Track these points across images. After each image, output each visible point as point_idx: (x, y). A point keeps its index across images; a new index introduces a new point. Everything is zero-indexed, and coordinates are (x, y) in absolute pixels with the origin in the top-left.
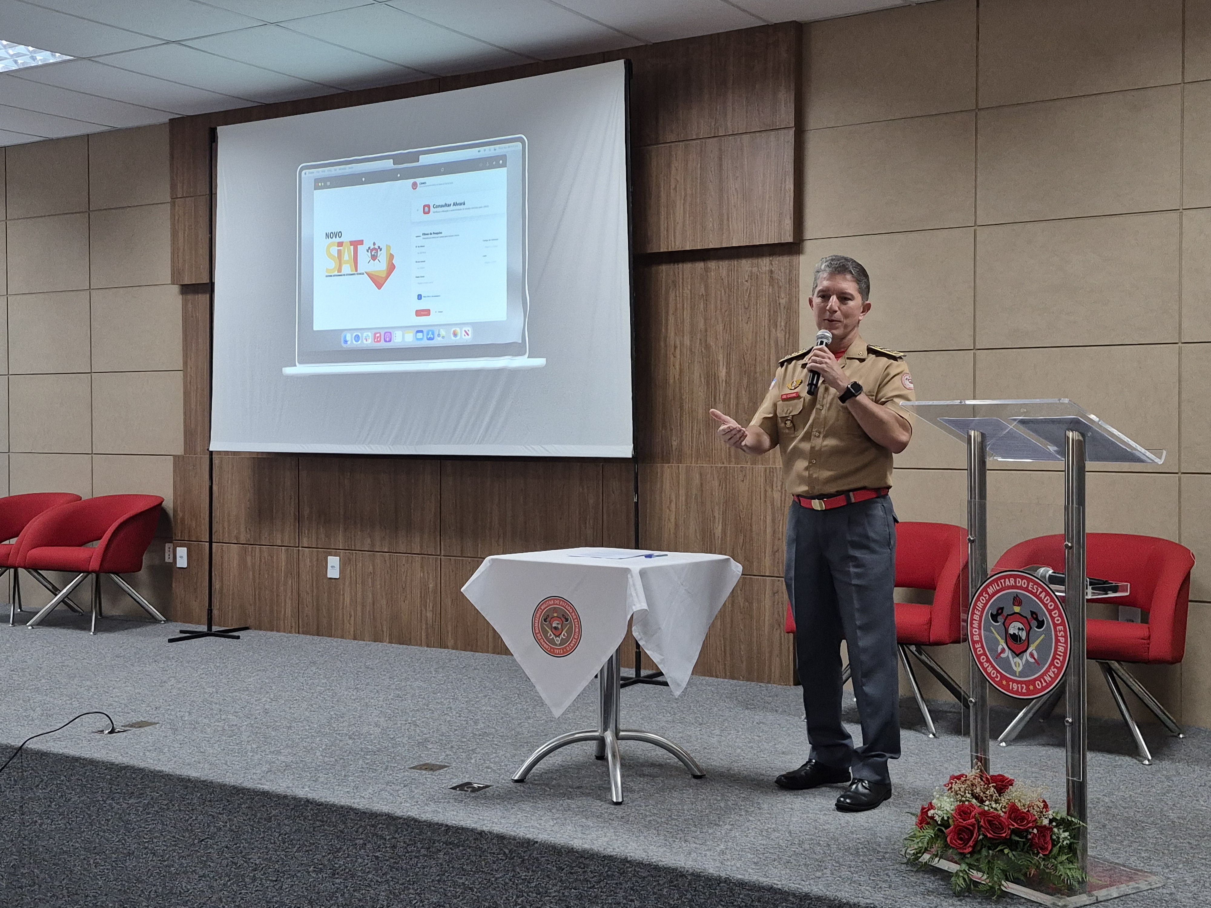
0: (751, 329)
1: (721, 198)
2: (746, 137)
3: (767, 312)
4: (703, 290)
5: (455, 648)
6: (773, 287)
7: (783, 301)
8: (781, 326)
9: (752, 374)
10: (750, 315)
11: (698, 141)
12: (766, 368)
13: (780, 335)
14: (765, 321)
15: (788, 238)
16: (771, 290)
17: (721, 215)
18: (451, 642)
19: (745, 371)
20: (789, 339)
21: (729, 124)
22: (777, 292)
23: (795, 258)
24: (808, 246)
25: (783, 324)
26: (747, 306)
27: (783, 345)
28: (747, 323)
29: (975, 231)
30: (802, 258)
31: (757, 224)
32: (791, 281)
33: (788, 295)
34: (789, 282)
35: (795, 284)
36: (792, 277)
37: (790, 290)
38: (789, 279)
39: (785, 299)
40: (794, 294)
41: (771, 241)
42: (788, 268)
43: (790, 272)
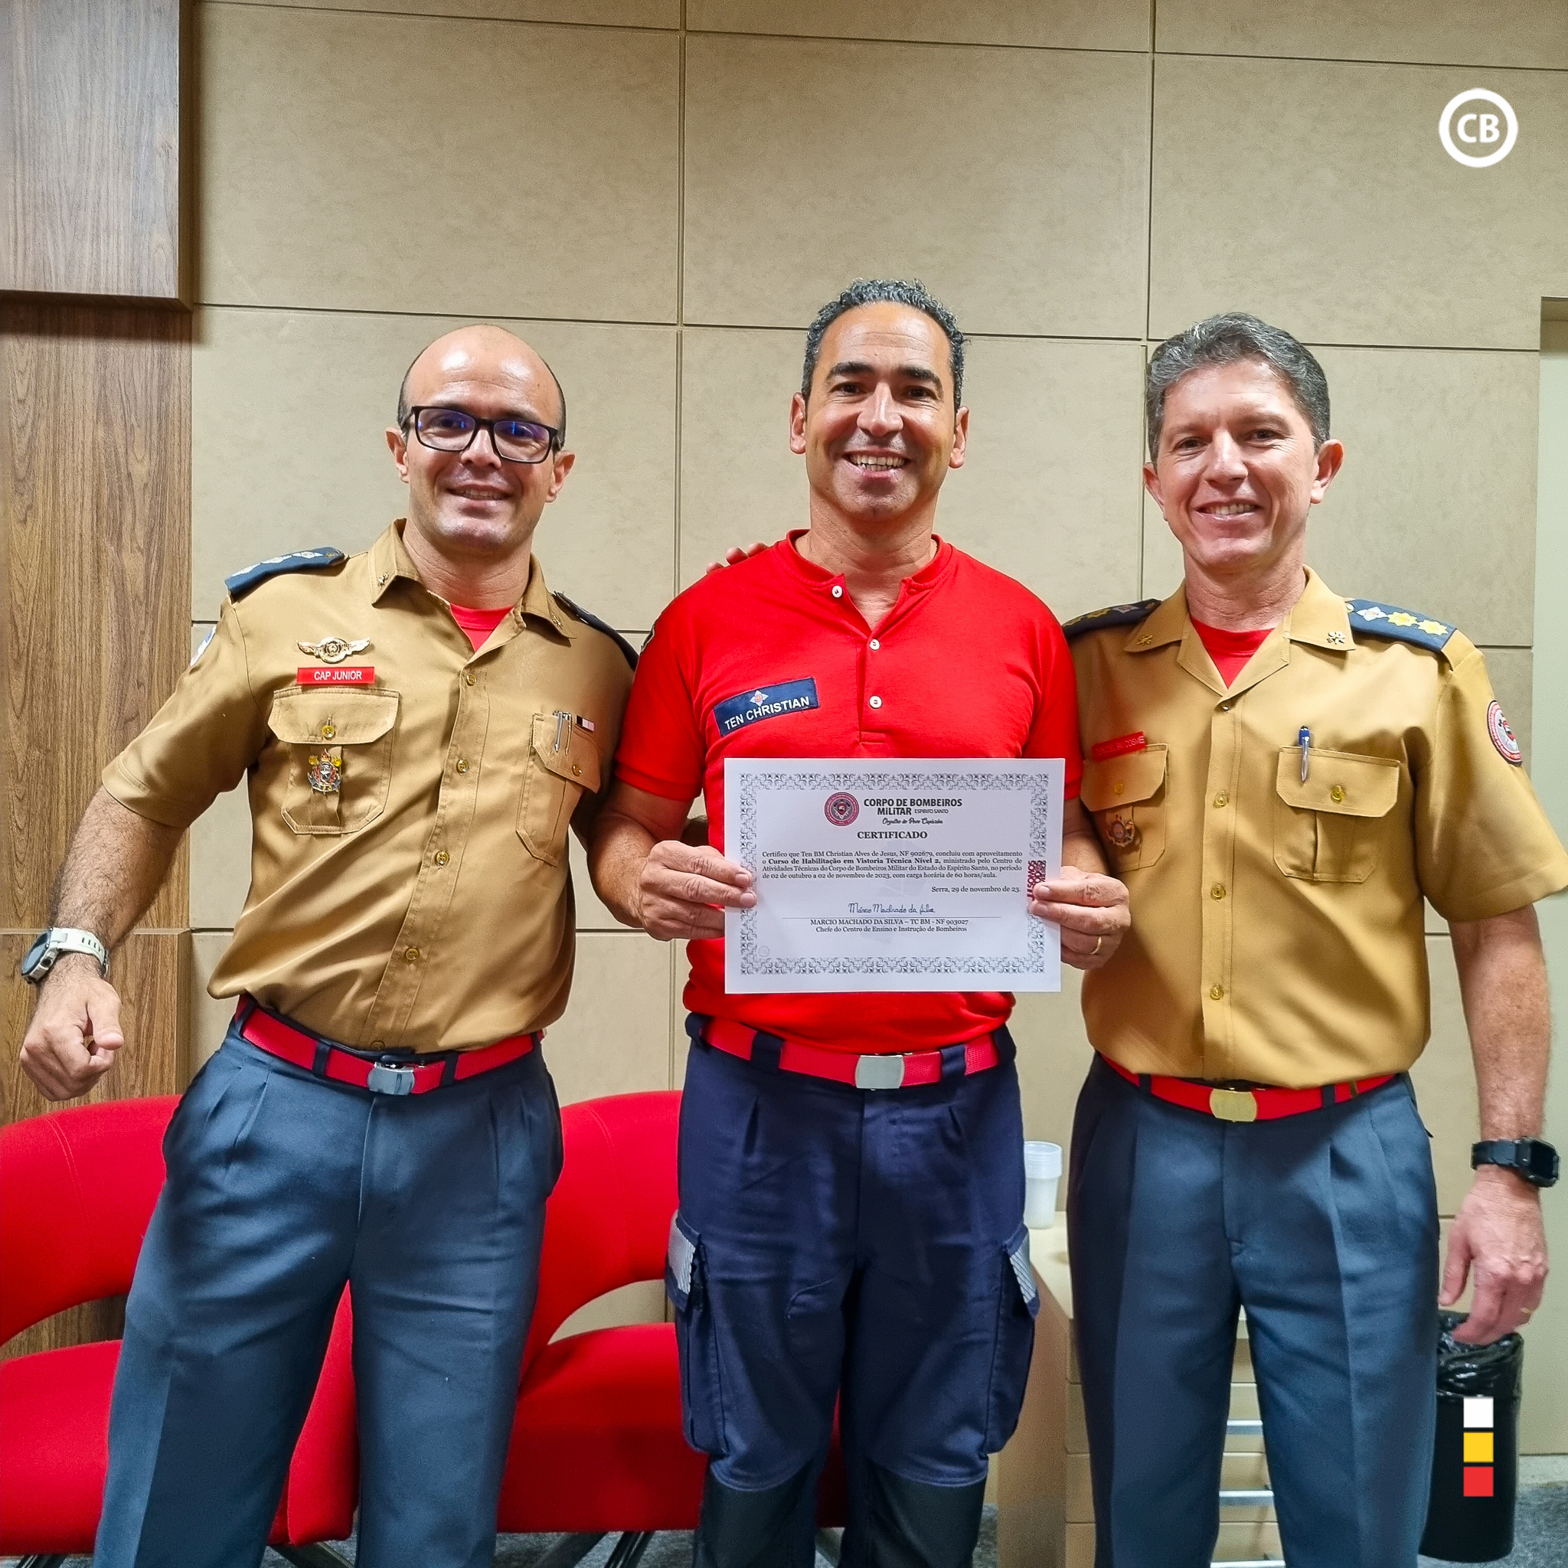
0: (37, 539)
3: (88, 494)
6: (108, 424)
7: (141, 469)
8: (133, 538)
9: (41, 669)
10: (33, 498)
12: (87, 654)
13: (133, 563)
14: (83, 520)
15: (165, 285)
16: (101, 433)
19: (17, 663)
20: (159, 575)
22: (120, 442)
23: (177, 353)
24: (217, 322)
25: (140, 533)
26: (22, 472)
27: (141, 592)
28: (25, 521)
29: (679, 337)
30: (198, 353)
31: (59, 232)
32: (167, 416)
33: (154, 453)
34: (159, 417)
35: (177, 423)
36: (167, 405)
37: (163, 440)
38: (159, 408)
39: (146, 463)
40: (176, 451)
41: (107, 289)
42: (157, 378)
43: (163, 388)
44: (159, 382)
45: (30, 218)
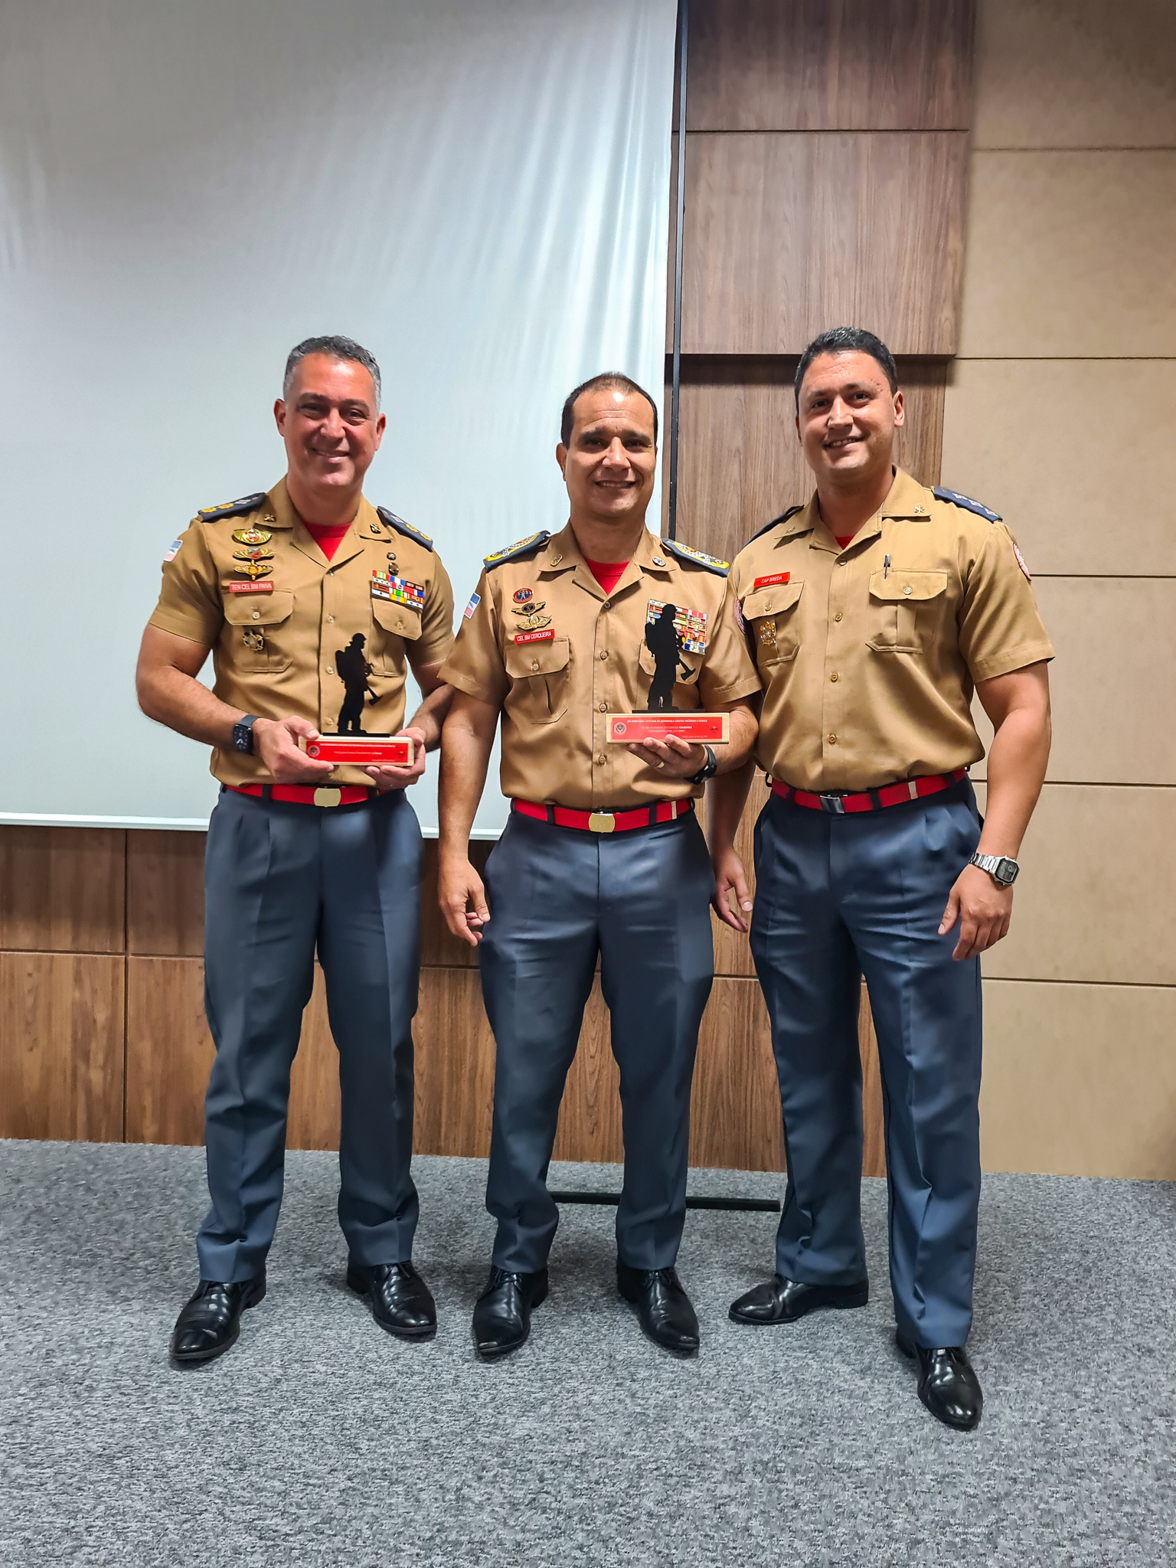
1: (807, 252)
2: (866, 140)
4: (738, 442)
5: (160, 1138)
11: (762, 137)
17: (805, 287)
18: (150, 1128)
21: (831, 107)
23: (935, 393)
24: (964, 371)
30: (949, 392)
31: (882, 312)
32: (927, 435)
33: (917, 460)
34: (922, 436)
35: (933, 440)
36: (928, 428)
37: (924, 451)
38: (922, 431)
39: (911, 467)
40: (932, 458)
41: (911, 350)
42: (921, 411)
43: (925, 416)
44: (923, 412)
45: (864, 305)
